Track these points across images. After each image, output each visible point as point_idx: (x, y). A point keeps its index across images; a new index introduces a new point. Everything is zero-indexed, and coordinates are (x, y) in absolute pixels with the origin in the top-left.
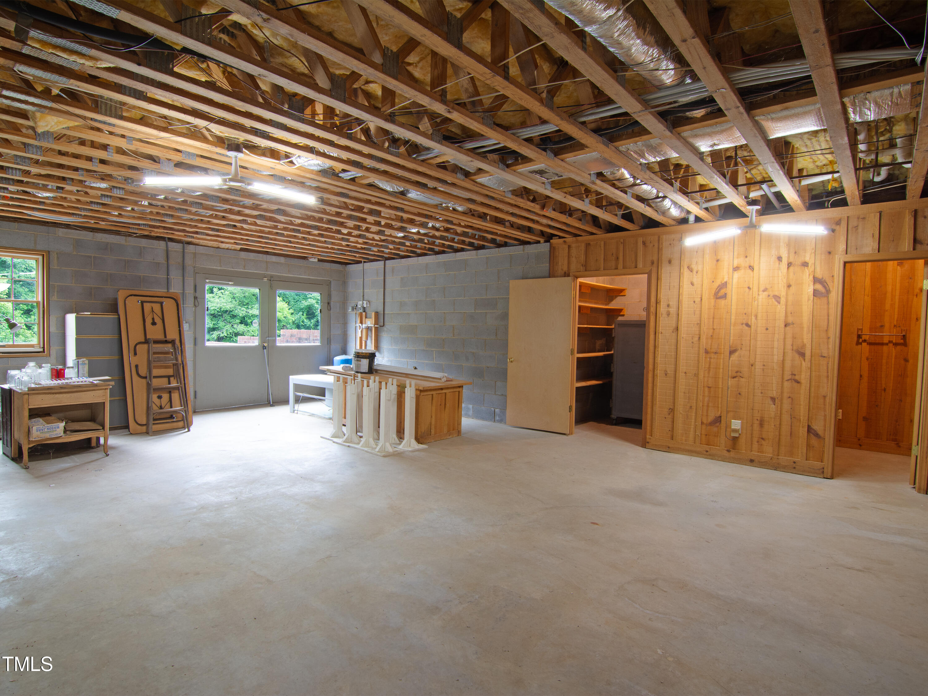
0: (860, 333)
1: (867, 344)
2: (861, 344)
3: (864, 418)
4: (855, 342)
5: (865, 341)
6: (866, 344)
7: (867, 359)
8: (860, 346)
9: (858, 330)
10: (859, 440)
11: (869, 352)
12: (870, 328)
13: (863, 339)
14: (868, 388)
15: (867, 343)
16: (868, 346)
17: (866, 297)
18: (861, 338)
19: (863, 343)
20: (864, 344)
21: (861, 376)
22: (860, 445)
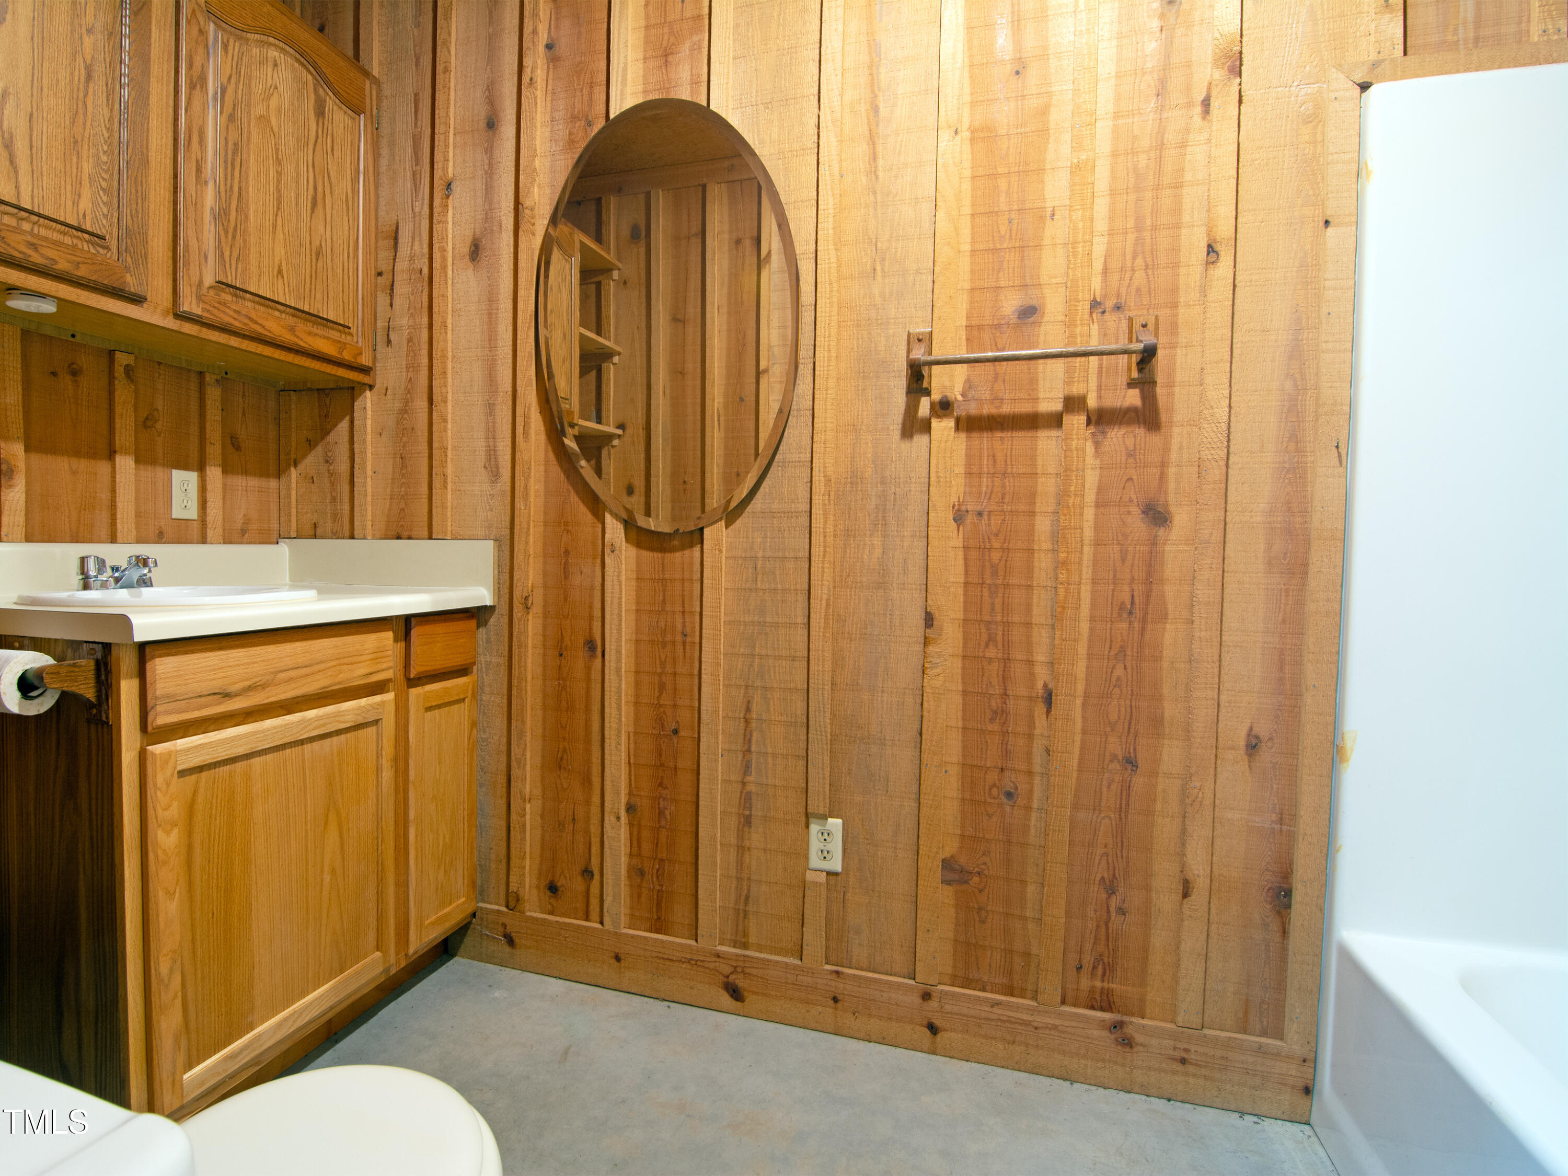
0: (919, 354)
1: (957, 428)
2: (926, 427)
3: (947, 864)
4: (899, 419)
5: (944, 407)
6: (951, 423)
7: (959, 518)
8: (920, 440)
9: (914, 340)
10: (926, 996)
11: (969, 474)
12: (968, 327)
13: (936, 396)
14: (965, 693)
15: (958, 421)
16: (963, 436)
17: (945, 135)
18: (928, 393)
19: (935, 423)
20: (943, 427)
21: (929, 620)
22: (933, 1029)
